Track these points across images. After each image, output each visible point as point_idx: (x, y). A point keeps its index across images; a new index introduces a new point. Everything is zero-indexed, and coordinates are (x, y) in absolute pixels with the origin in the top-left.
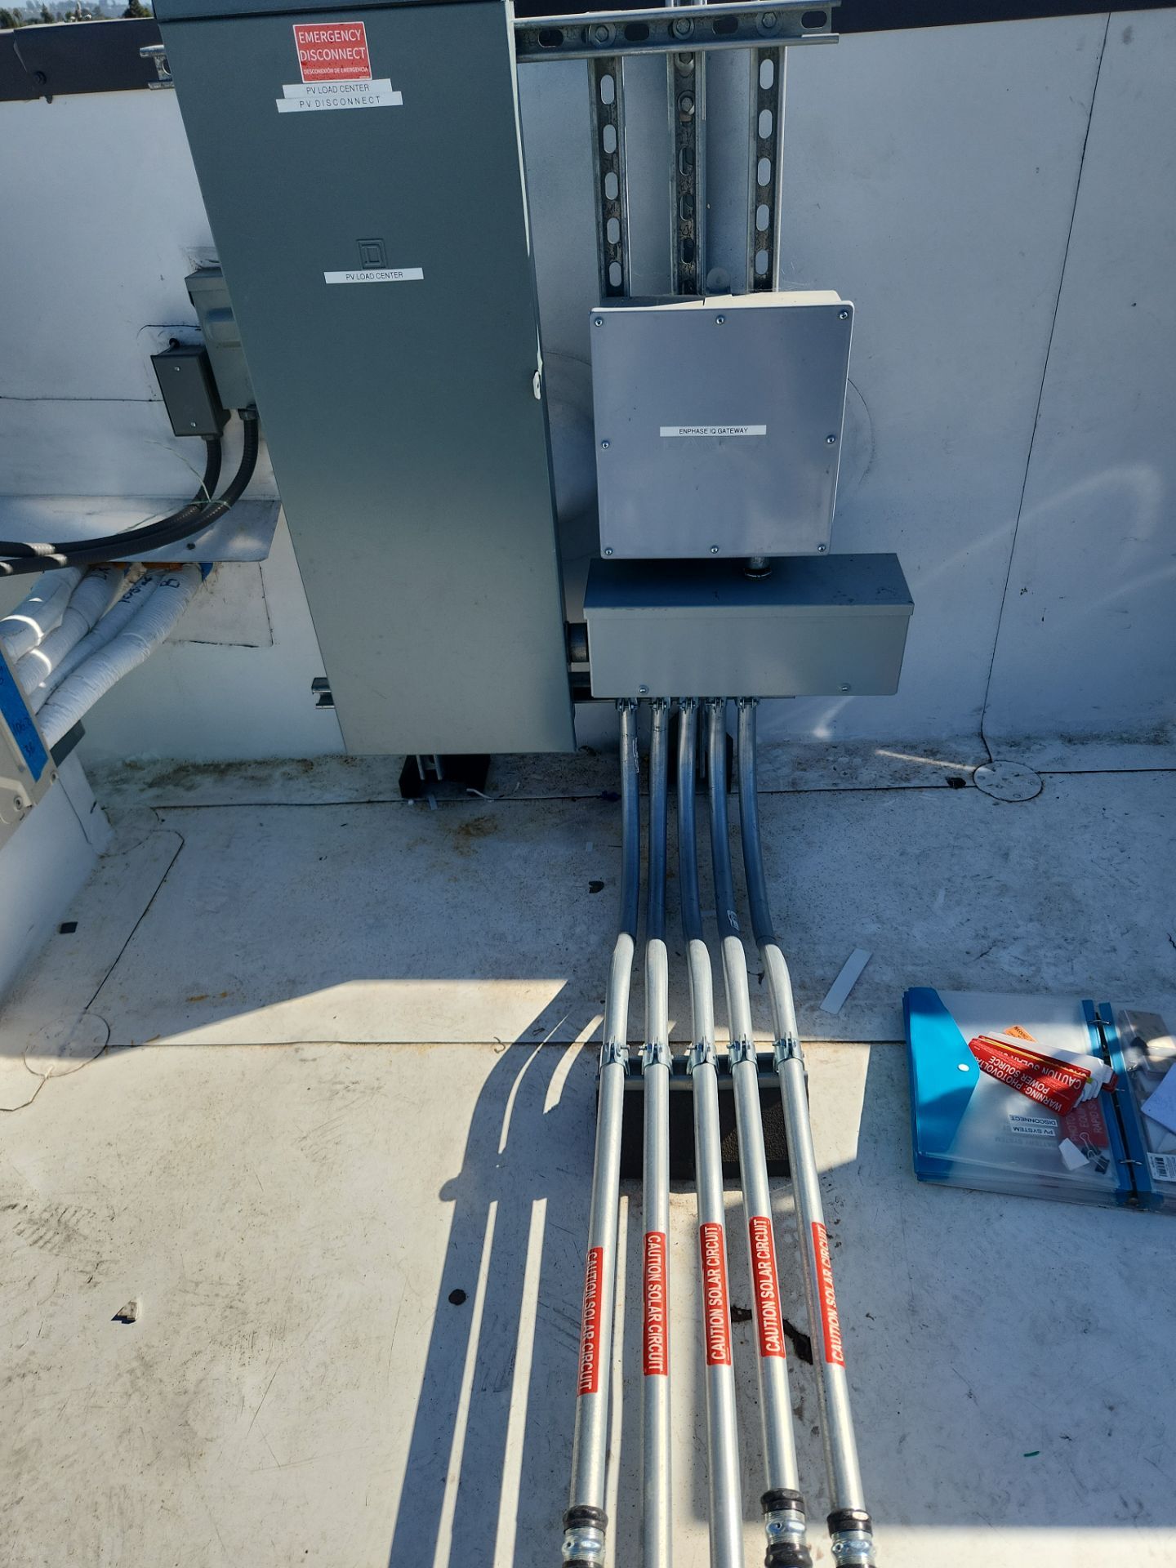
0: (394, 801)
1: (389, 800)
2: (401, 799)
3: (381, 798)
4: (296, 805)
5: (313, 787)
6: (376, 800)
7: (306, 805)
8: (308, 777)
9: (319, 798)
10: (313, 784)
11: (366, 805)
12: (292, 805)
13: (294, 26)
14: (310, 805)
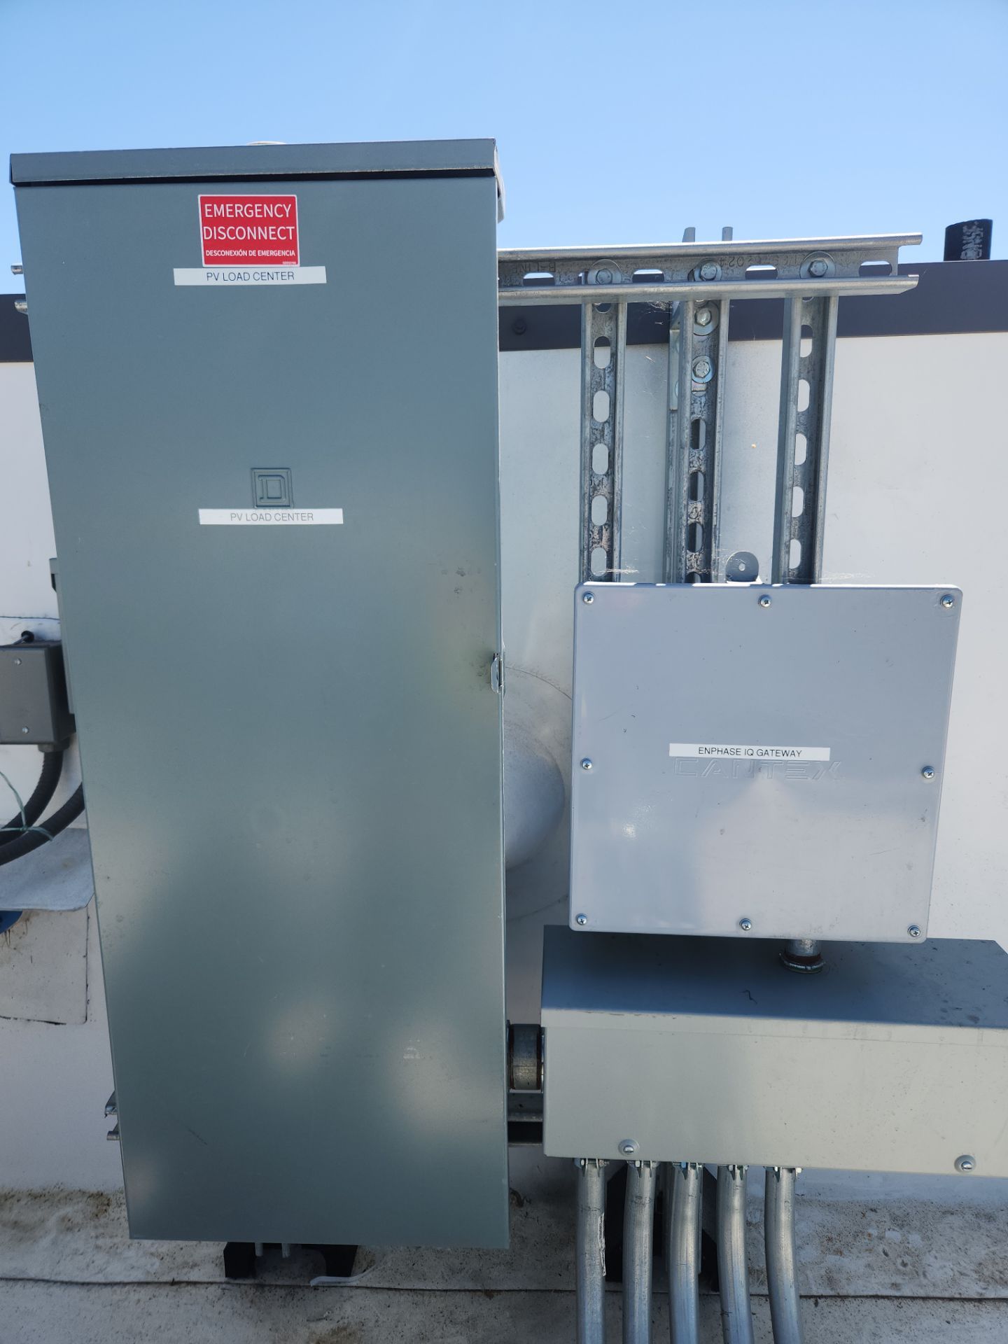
0: (212, 1283)
1: (206, 1280)
2: (224, 1279)
3: (194, 1276)
4: (62, 1283)
5: (98, 1247)
6: (185, 1279)
7: (77, 1284)
8: (96, 1227)
9: (100, 1271)
10: (100, 1242)
11: (168, 1288)
12: (55, 1282)
13: (199, 196)
14: (83, 1284)
